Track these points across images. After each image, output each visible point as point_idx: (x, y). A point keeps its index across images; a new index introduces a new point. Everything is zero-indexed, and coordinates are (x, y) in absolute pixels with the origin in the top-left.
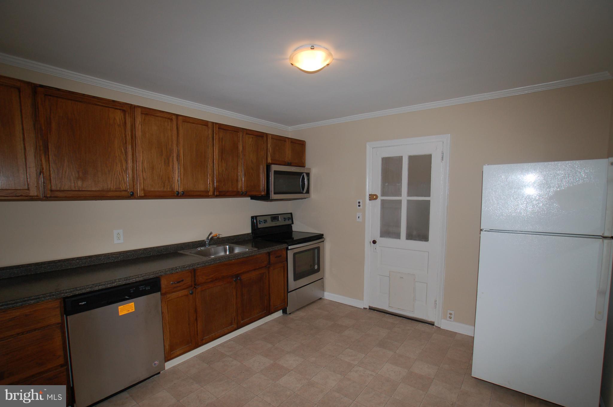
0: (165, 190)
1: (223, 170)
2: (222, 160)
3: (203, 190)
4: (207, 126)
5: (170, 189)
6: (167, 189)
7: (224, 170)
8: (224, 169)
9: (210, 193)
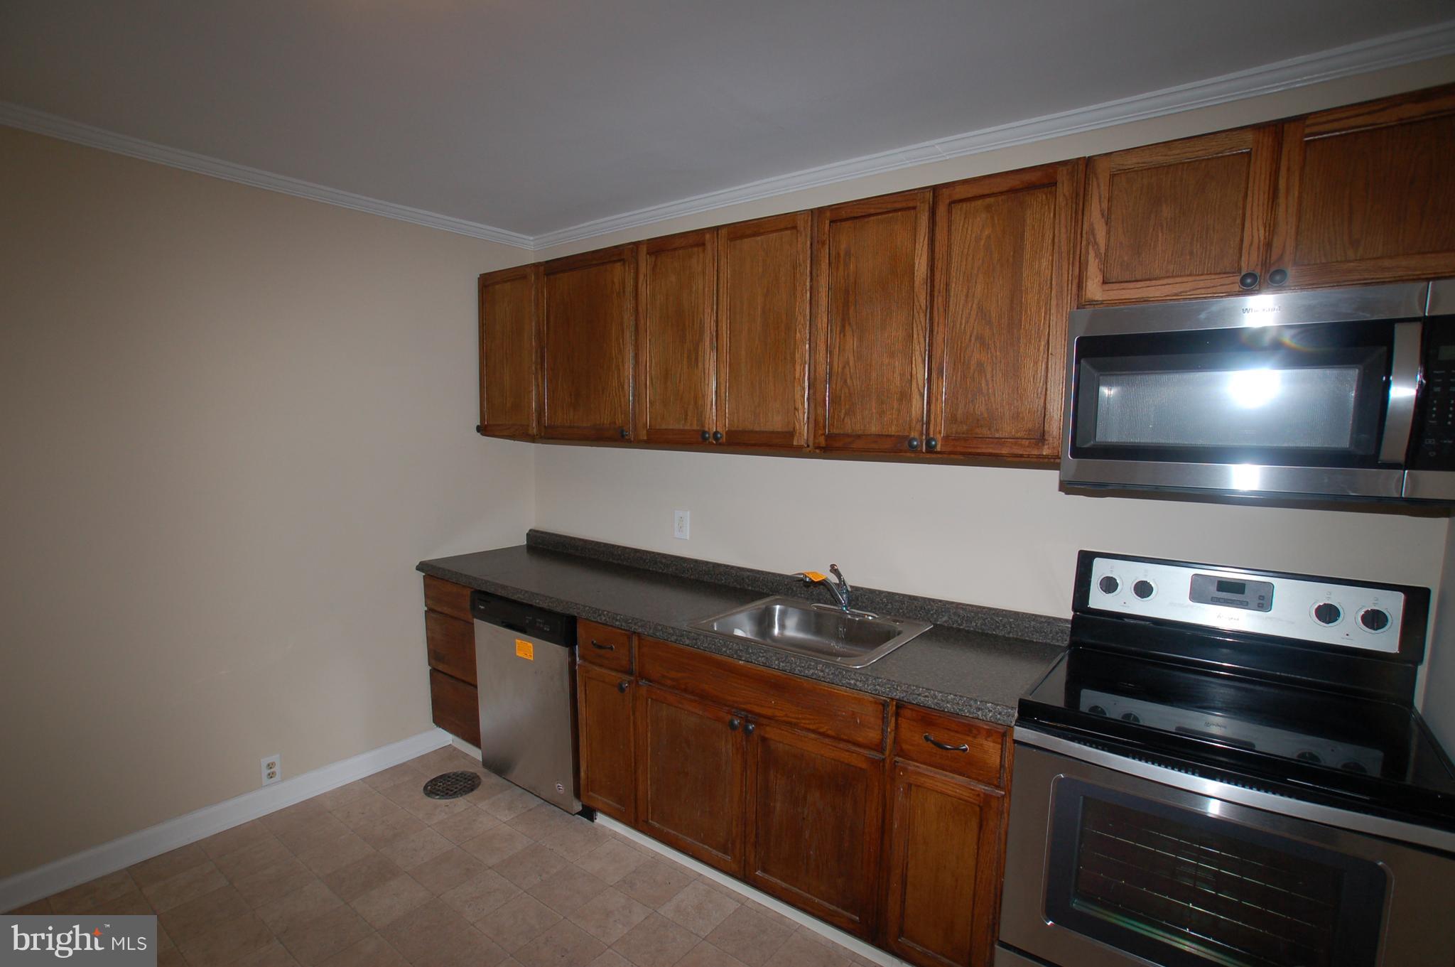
0: (688, 427)
1: (848, 363)
2: (843, 327)
3: (779, 430)
4: (795, 228)
5: (697, 425)
6: (691, 425)
7: (851, 363)
8: (851, 359)
9: (796, 438)
